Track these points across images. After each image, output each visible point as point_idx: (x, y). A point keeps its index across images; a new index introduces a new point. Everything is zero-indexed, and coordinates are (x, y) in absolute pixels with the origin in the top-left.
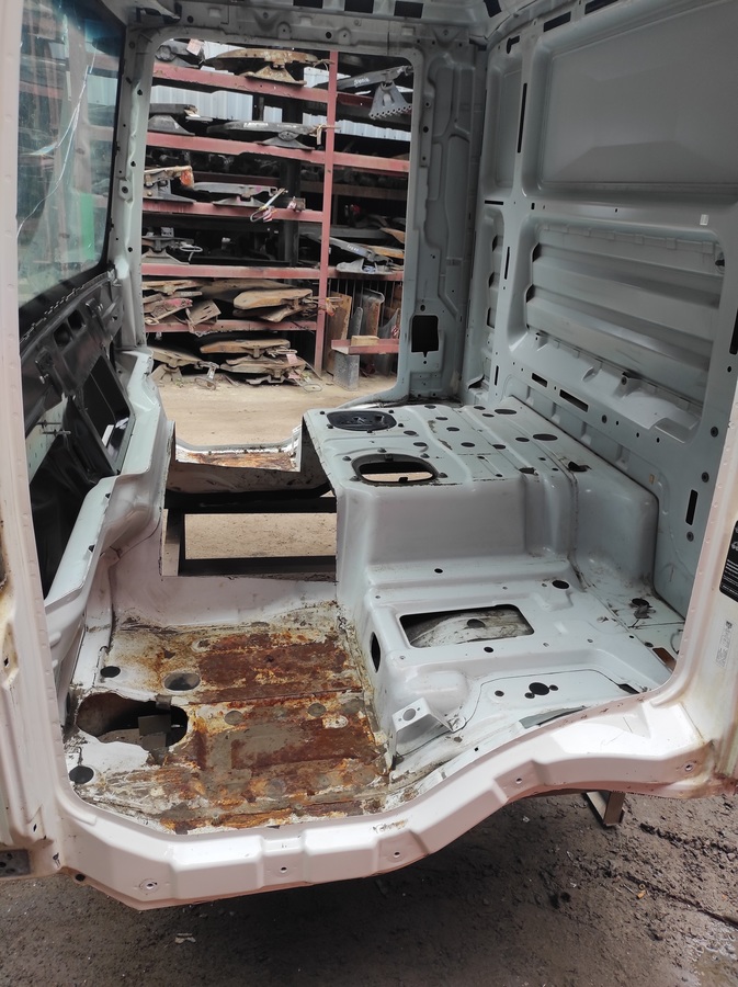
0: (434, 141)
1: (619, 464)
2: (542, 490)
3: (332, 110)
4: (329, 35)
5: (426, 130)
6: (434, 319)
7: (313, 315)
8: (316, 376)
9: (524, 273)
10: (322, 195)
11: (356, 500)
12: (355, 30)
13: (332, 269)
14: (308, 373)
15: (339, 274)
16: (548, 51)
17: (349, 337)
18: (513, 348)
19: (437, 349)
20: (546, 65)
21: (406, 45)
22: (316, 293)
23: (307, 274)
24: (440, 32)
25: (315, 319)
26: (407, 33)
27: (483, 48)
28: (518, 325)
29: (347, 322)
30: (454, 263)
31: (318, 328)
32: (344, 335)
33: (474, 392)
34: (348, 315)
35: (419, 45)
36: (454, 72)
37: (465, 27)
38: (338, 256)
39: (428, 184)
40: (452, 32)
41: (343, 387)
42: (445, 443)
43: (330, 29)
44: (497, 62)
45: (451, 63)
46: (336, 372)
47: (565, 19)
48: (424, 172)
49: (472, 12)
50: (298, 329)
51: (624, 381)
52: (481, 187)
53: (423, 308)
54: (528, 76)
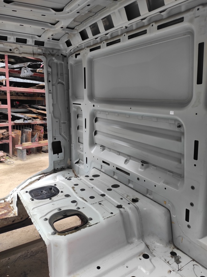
0: (53, 85)
1: (148, 195)
2: (128, 215)
3: (7, 74)
4: (10, 50)
5: (50, 81)
6: (59, 142)
7: (7, 138)
8: (10, 157)
9: (92, 127)
10: (7, 99)
11: (56, 245)
12: (20, 49)
13: (13, 122)
14: (8, 157)
15: (15, 124)
16: (92, 58)
17: (21, 143)
18: (93, 152)
19: (62, 152)
20: (91, 62)
21: (39, 54)
22: (8, 131)
23: (4, 125)
24: (51, 51)
25: (8, 139)
26: (40, 51)
27: (65, 56)
28: (92, 143)
29: (20, 139)
30: (64, 123)
31: (10, 142)
32: (19, 143)
33: (77, 165)
34: (20, 137)
35: (44, 54)
36: (57, 64)
37: (59, 50)
38: (14, 118)
39: (52, 98)
40: (55, 51)
41: (21, 160)
42: (83, 199)
43: (11, 48)
44: (72, 60)
45: (56, 61)
46: (18, 155)
47: (99, 48)
48: (51, 95)
49: (61, 45)
50: (2, 143)
51: (142, 165)
52: (71, 99)
53: (55, 139)
54: (85, 65)
